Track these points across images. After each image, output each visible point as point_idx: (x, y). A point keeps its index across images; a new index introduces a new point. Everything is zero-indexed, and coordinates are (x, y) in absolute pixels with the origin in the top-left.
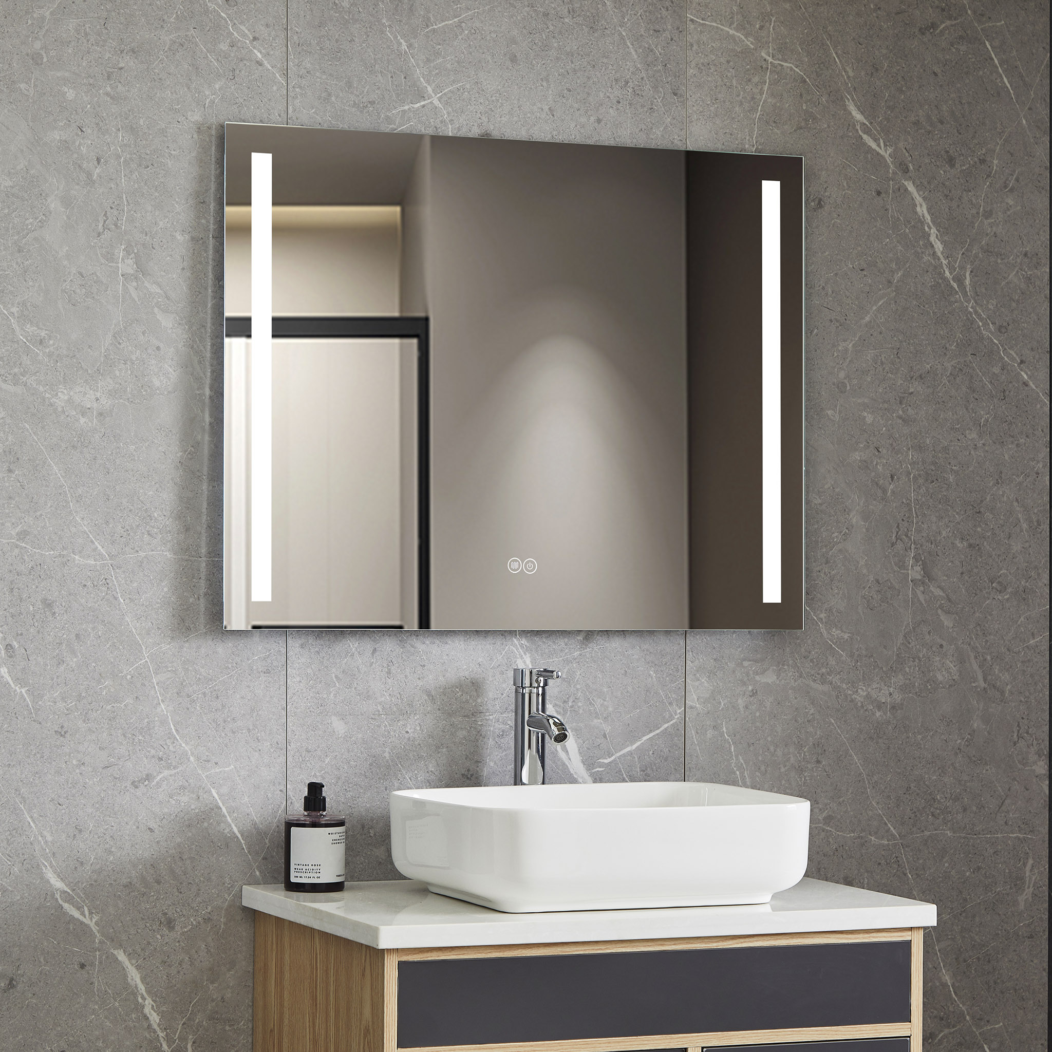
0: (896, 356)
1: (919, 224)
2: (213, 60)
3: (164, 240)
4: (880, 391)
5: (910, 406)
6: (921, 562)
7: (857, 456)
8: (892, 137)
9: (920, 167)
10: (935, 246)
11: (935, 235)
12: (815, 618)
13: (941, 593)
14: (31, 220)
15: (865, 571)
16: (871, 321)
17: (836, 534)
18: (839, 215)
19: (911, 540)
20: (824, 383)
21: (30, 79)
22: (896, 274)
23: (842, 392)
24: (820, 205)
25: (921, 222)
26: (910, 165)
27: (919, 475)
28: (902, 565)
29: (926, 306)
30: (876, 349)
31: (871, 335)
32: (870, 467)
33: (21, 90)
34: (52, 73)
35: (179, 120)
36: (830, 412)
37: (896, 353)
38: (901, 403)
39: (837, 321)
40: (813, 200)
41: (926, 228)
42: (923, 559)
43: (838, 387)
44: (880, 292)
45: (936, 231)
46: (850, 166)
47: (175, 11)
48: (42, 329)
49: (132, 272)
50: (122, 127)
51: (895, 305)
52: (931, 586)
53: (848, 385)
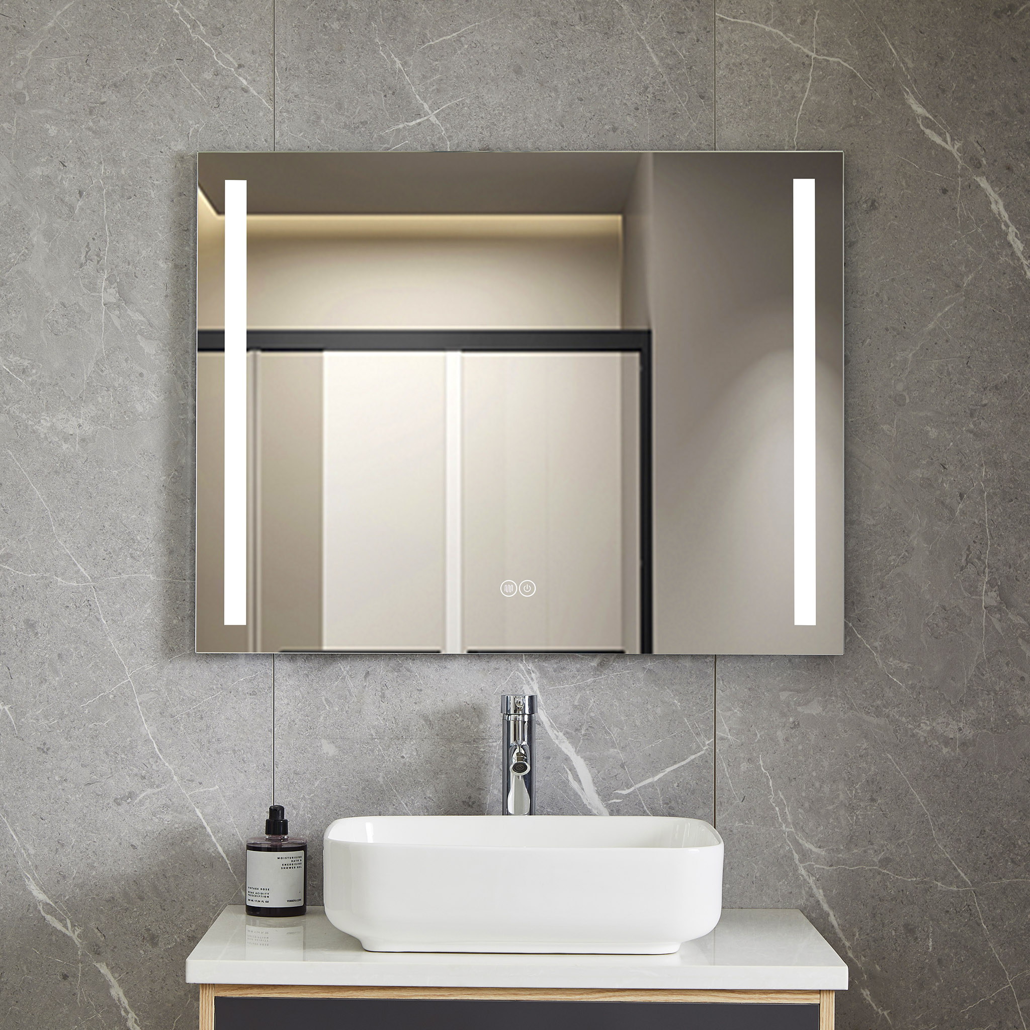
0: (966, 365)
1: (995, 223)
2: (196, 90)
3: (147, 269)
4: (947, 403)
5: (983, 419)
6: (997, 587)
7: (918, 473)
8: (960, 130)
9: (995, 161)
10: (1015, 246)
11: (1014, 234)
12: (869, 647)
13: (1022, 622)
14: (14, 254)
15: (928, 597)
16: (935, 329)
17: (894, 557)
18: (896, 217)
19: (985, 563)
20: (878, 395)
21: (12, 119)
22: (965, 277)
23: (900, 405)
24: (873, 206)
25: (997, 220)
26: (983, 159)
27: (994, 493)
28: (973, 590)
29: (1003, 311)
30: (941, 359)
31: (936, 343)
32: (935, 485)
33: (3, 129)
34: (34, 111)
35: (162, 150)
36: (885, 427)
37: (966, 362)
38: (972, 415)
39: (894, 329)
40: (866, 202)
41: (1003, 227)
42: (999, 584)
43: (895, 400)
44: (946, 298)
45: (1015, 230)
46: (910, 164)
47: (158, 44)
48: (25, 359)
49: (114, 301)
50: (104, 160)
51: (965, 310)
52: (1010, 613)
53: (907, 398)
